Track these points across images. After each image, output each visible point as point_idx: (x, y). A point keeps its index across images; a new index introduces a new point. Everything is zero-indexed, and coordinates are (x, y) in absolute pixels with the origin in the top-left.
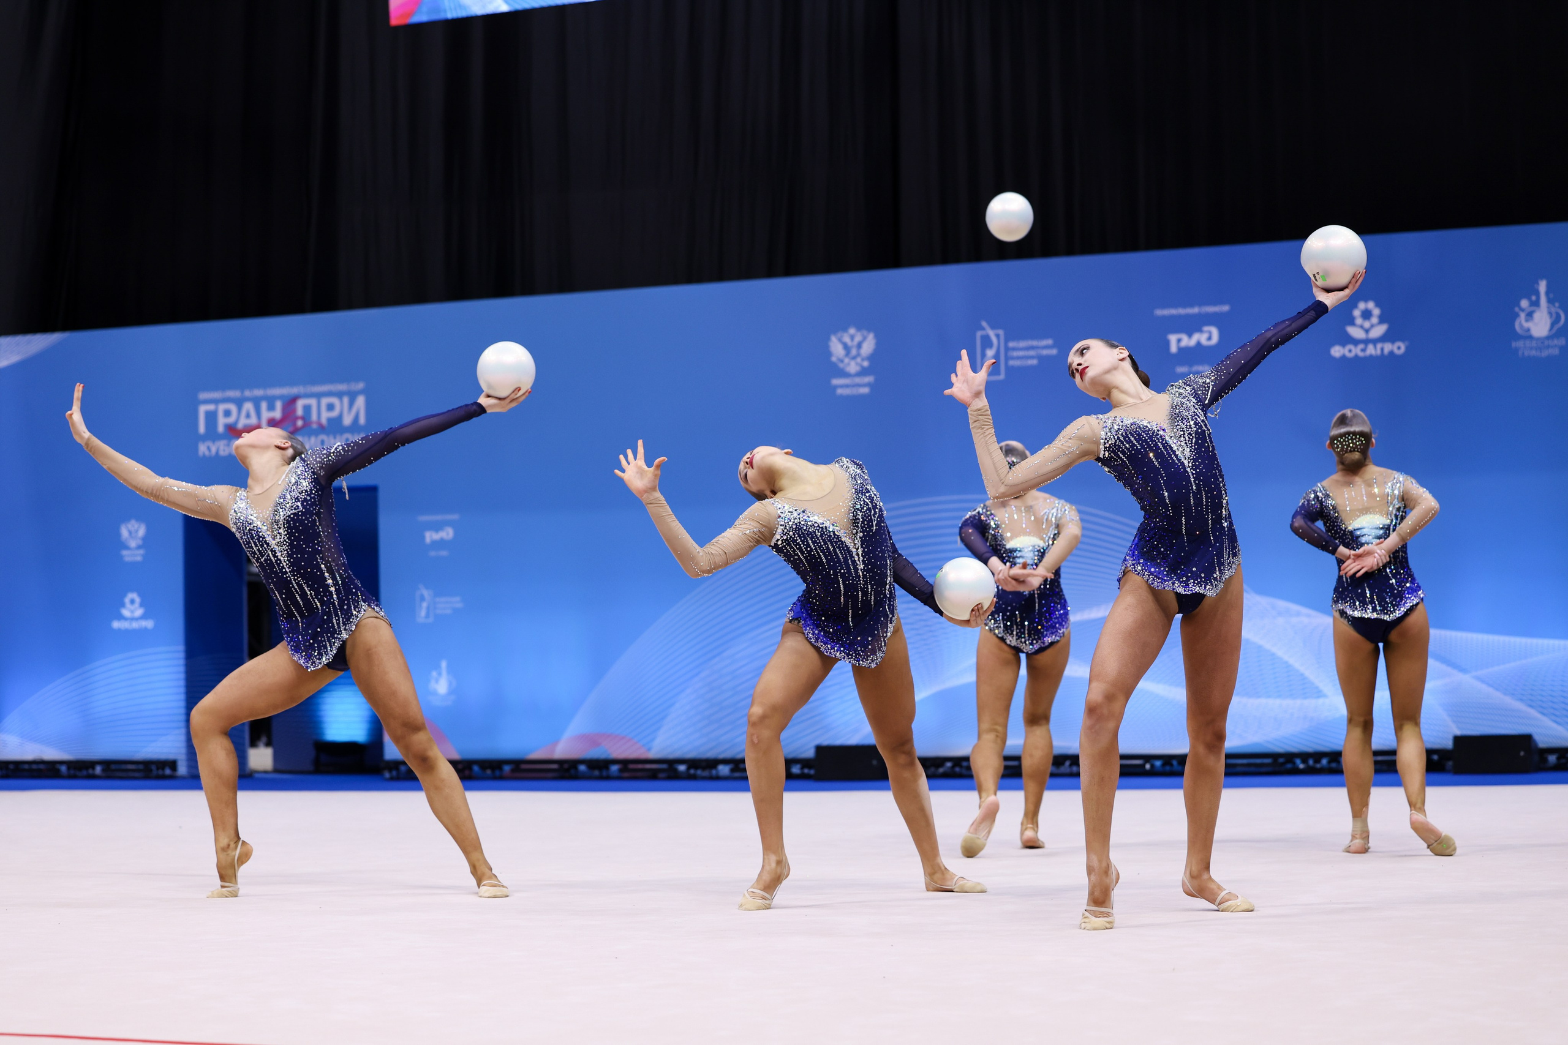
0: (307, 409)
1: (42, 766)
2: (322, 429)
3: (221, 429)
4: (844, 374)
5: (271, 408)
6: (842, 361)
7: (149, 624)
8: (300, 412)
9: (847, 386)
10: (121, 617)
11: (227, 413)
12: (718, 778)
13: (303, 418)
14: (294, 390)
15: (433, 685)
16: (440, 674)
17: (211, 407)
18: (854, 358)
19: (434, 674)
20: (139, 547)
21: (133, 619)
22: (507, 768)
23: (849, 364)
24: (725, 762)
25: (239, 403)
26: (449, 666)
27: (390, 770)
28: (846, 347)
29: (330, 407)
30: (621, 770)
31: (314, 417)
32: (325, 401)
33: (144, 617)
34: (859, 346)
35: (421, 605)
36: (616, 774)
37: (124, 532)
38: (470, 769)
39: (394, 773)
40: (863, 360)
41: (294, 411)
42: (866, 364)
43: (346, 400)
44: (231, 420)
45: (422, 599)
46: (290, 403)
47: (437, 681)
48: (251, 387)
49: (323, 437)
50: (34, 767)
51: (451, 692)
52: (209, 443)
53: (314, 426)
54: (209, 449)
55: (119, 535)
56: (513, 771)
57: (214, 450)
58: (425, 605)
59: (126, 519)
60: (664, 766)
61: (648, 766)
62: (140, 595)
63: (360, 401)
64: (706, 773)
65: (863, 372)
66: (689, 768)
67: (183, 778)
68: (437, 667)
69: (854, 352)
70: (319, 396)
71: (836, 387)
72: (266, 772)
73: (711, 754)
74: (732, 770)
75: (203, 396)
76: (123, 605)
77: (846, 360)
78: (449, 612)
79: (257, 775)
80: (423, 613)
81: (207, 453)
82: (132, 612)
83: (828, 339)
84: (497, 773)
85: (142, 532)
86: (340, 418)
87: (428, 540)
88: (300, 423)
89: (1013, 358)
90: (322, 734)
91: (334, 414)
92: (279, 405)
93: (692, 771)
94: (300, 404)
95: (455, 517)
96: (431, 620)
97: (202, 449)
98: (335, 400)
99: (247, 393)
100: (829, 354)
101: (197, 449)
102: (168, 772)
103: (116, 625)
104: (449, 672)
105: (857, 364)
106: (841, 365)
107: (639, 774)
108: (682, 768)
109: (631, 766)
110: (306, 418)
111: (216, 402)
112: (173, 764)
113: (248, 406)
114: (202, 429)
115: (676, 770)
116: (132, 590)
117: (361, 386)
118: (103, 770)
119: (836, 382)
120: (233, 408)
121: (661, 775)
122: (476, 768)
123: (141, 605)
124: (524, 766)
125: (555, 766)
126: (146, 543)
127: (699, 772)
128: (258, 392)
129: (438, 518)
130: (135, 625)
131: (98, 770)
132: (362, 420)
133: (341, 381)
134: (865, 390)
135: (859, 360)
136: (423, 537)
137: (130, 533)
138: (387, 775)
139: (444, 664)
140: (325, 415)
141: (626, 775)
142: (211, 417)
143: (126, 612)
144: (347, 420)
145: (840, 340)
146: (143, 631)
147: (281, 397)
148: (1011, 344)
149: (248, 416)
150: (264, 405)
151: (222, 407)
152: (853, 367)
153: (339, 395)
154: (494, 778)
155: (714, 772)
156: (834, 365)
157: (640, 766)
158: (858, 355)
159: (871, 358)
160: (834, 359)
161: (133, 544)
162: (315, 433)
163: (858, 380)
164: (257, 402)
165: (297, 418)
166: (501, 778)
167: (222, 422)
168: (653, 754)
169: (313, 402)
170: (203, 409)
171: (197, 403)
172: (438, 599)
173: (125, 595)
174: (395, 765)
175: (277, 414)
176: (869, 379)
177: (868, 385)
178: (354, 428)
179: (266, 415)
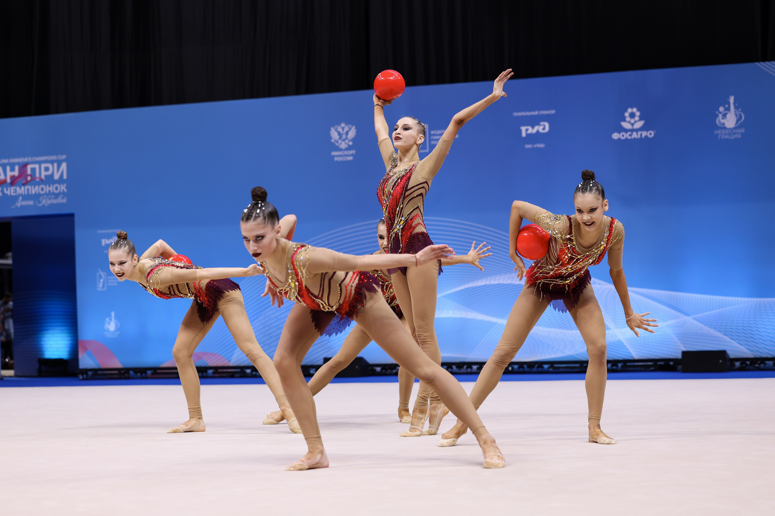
0: (33, 170)
2: (42, 181)
4: (338, 149)
5: (12, 170)
6: (337, 142)
8: (29, 172)
9: (340, 156)
13: (31, 175)
14: (26, 160)
15: (107, 326)
16: (111, 320)
18: (344, 140)
19: (107, 319)
22: (149, 372)
23: (341, 143)
26: (115, 315)
27: (83, 375)
28: (340, 134)
29: (47, 169)
30: (214, 373)
31: (37, 175)
32: (43, 166)
34: (347, 133)
35: (99, 281)
36: (211, 375)
38: (128, 373)
39: (85, 376)
40: (349, 141)
41: (26, 171)
42: (351, 143)
43: (55, 165)
45: (100, 277)
46: (24, 166)
47: (109, 324)
49: (42, 186)
51: (117, 329)
53: (38, 180)
56: (152, 374)
58: (102, 281)
60: (239, 370)
61: (229, 370)
63: (64, 166)
65: (349, 148)
66: (252, 371)
68: (109, 316)
69: (344, 137)
70: (40, 163)
71: (334, 156)
72: (10, 377)
77: (340, 141)
78: (116, 284)
79: (5, 379)
80: (101, 285)
83: (330, 130)
84: (144, 375)
86: (52, 175)
87: (103, 244)
88: (29, 178)
89: (434, 140)
90: (43, 355)
91: (49, 173)
92: (17, 168)
93: (254, 373)
94: (29, 167)
96: (105, 289)
98: (50, 165)
100: (330, 138)
104: (115, 319)
105: (346, 143)
106: (337, 144)
107: (224, 375)
108: (248, 371)
109: (220, 370)
110: (33, 175)
115: (245, 372)
117: (64, 157)
119: (333, 153)
121: (236, 375)
122: (131, 372)
124: (159, 371)
128: (5, 161)
129: (110, 231)
132: (65, 177)
133: (53, 154)
134: (351, 158)
135: (347, 141)
136: (101, 243)
138: (81, 377)
139: (113, 314)
140: (44, 174)
141: (217, 375)
144: (56, 177)
145: (336, 130)
147: (18, 164)
148: (432, 132)
150: (8, 168)
152: (343, 146)
153: (52, 162)
154: (142, 378)
156: (333, 144)
157: (225, 370)
158: (347, 138)
159: (353, 140)
160: (333, 141)
162: (38, 184)
163: (346, 152)
164: (4, 166)
165: (28, 175)
166: (146, 378)
168: (231, 364)
169: (37, 166)
172: (109, 278)
174: (85, 371)
175: (16, 173)
176: (353, 152)
177: (352, 155)
178: (61, 181)
179: (9, 174)
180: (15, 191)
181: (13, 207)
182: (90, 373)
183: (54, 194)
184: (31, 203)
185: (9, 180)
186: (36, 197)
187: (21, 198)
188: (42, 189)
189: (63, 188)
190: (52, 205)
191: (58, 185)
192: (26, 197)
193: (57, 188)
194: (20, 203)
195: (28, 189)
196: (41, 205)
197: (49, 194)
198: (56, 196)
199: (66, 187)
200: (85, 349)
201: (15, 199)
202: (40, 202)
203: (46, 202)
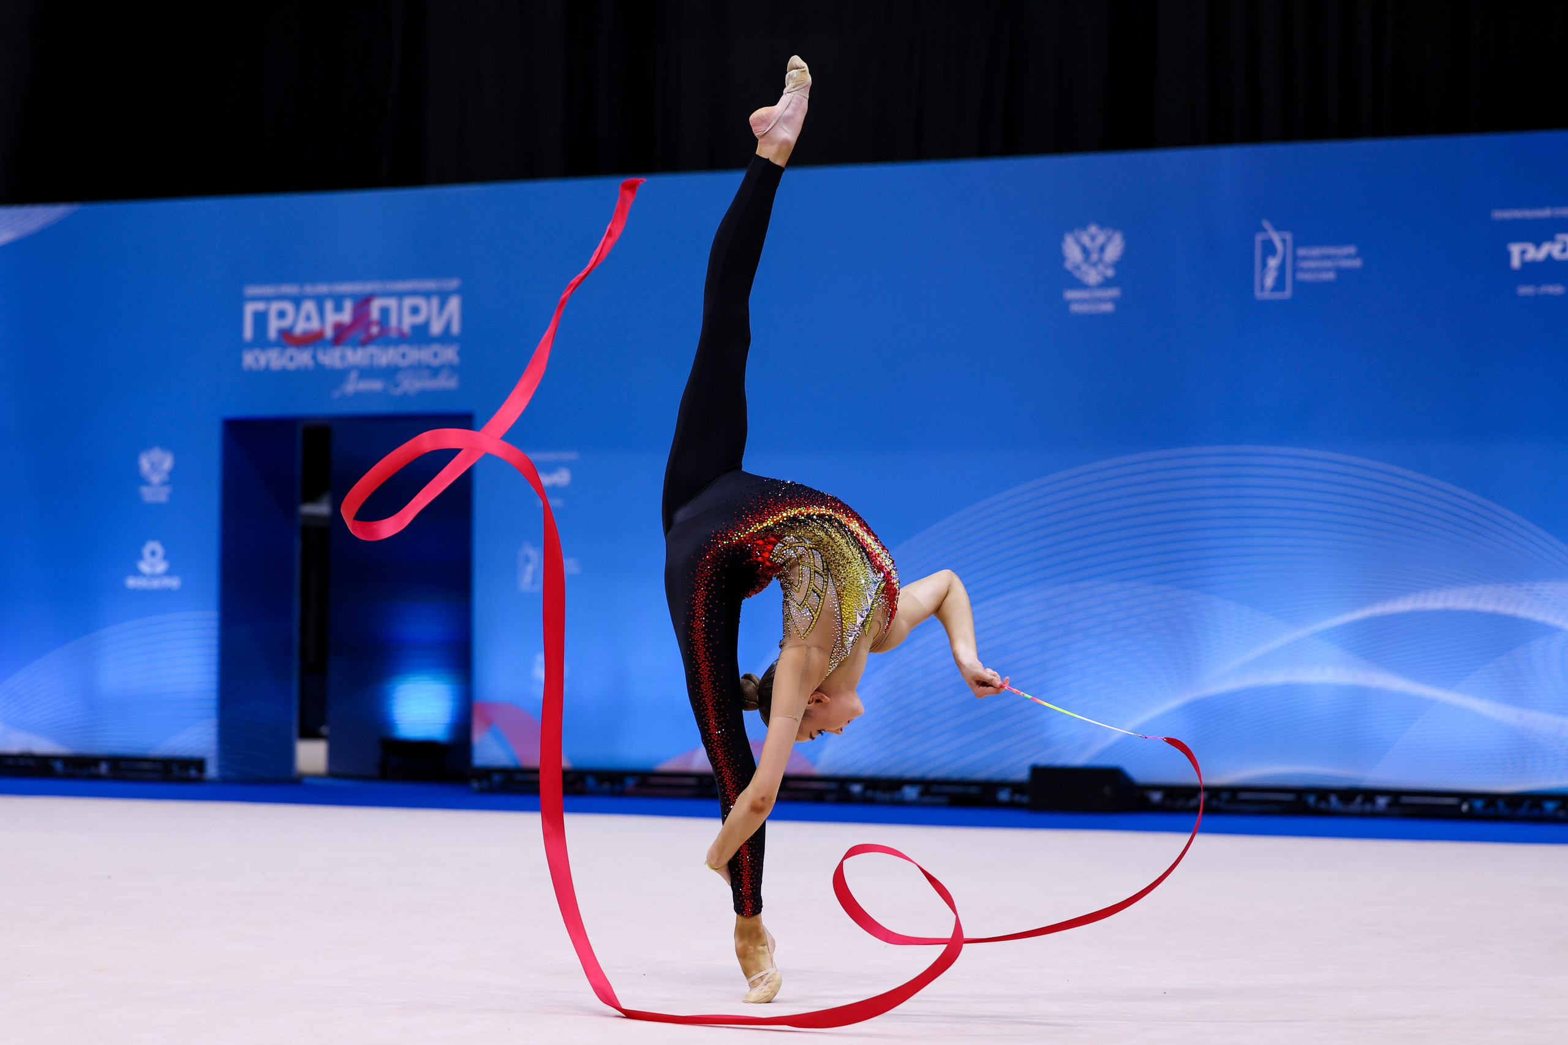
0: (385, 312)
1: (31, 763)
2: (403, 338)
3: (272, 334)
4: (1080, 285)
5: (338, 308)
7: (174, 583)
8: (375, 314)
9: (1085, 301)
10: (137, 573)
11: (282, 315)
12: (903, 803)
13: (378, 324)
14: (369, 288)
17: (260, 306)
18: (1095, 265)
20: (163, 484)
21: (153, 576)
22: (630, 782)
23: (1087, 272)
24: (913, 782)
25: (297, 301)
27: (480, 780)
28: (1085, 251)
29: (415, 310)
31: (393, 322)
32: (408, 302)
33: (168, 573)
34: (1102, 249)
35: (525, 569)
37: (145, 463)
38: (583, 781)
39: (485, 784)
40: (1106, 267)
41: (367, 313)
42: (1110, 273)
43: (435, 302)
44: (286, 323)
45: (527, 560)
46: (363, 303)
48: (314, 280)
49: (404, 348)
50: (21, 762)
52: (257, 352)
53: (394, 334)
54: (257, 359)
55: (136, 467)
56: (637, 785)
57: (263, 361)
58: (530, 568)
59: (147, 446)
60: (833, 786)
61: (813, 785)
62: (164, 545)
63: (454, 305)
64: (887, 796)
65: (1106, 283)
66: (866, 789)
67: (211, 782)
69: (1095, 257)
70: (400, 295)
71: (1070, 302)
72: (317, 776)
73: (894, 772)
74: (922, 794)
75: (251, 291)
76: (140, 557)
77: (1085, 268)
79: (305, 784)
80: (527, 578)
81: (254, 366)
82: (153, 565)
83: (1061, 240)
84: (618, 787)
85: (167, 462)
86: (426, 325)
88: (375, 330)
89: (1302, 270)
90: (394, 729)
91: (420, 319)
92: (348, 306)
93: (869, 793)
94: (376, 306)
95: (571, 456)
96: (537, 588)
97: (249, 359)
98: (420, 302)
99: (308, 289)
100: (1061, 258)
101: (239, 360)
102: (193, 773)
103: (132, 582)
105: (1098, 272)
106: (1077, 274)
108: (857, 788)
110: (383, 324)
111: (268, 299)
112: (199, 764)
113: (309, 306)
114: (248, 333)
115: (848, 792)
116: (153, 539)
117: (454, 284)
118: (111, 769)
119: (1070, 295)
120: (289, 307)
122: (590, 781)
123: (166, 557)
124: (654, 780)
125: (692, 781)
126: (174, 478)
127: (879, 795)
128: (322, 289)
129: (555, 456)
130: (156, 584)
131: (103, 768)
132: (456, 328)
133: (430, 277)
134: (1108, 307)
135: (1101, 267)
137: (153, 465)
138: (475, 785)
140: (408, 321)
142: (261, 319)
143: (144, 567)
144: (436, 328)
145: (1078, 242)
146: (166, 592)
147: (352, 296)
148: (1299, 253)
149: (308, 318)
150: (329, 306)
151: (275, 307)
152: (1092, 277)
153: (427, 295)
154: (613, 796)
155: (897, 796)
156: (1069, 274)
157: (802, 785)
158: (1100, 260)
159: (1118, 265)
160: (1068, 265)
161: (156, 479)
162: (395, 343)
163: (1099, 294)
164: (320, 301)
165: (372, 323)
166: (623, 794)
167: (274, 326)
168: (818, 771)
169: (392, 303)
170: (250, 309)
171: (242, 300)
173: (142, 544)
174: (487, 773)
175: (346, 317)
176: (1114, 292)
177: (1113, 300)
178: (445, 338)
179: (331, 318)
180: (343, 358)
181: (337, 394)
182: (496, 778)
183: (428, 367)
184: (376, 385)
185: (329, 333)
186: (390, 373)
187: (354, 375)
188: (404, 356)
189: (449, 354)
190: (423, 394)
191: (436, 347)
192: (367, 372)
193: (435, 355)
194: (353, 386)
195: (372, 356)
196: (398, 391)
197: (418, 368)
198: (435, 371)
199: (459, 354)
200: (488, 723)
201: (340, 375)
202: (396, 385)
203: (410, 385)
